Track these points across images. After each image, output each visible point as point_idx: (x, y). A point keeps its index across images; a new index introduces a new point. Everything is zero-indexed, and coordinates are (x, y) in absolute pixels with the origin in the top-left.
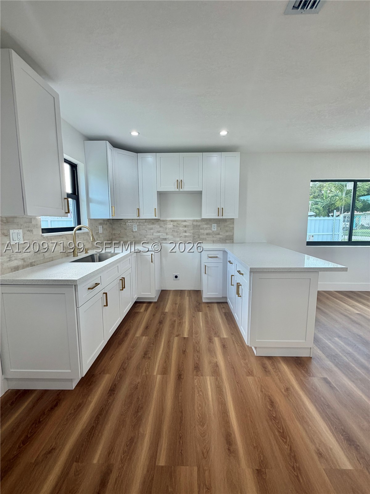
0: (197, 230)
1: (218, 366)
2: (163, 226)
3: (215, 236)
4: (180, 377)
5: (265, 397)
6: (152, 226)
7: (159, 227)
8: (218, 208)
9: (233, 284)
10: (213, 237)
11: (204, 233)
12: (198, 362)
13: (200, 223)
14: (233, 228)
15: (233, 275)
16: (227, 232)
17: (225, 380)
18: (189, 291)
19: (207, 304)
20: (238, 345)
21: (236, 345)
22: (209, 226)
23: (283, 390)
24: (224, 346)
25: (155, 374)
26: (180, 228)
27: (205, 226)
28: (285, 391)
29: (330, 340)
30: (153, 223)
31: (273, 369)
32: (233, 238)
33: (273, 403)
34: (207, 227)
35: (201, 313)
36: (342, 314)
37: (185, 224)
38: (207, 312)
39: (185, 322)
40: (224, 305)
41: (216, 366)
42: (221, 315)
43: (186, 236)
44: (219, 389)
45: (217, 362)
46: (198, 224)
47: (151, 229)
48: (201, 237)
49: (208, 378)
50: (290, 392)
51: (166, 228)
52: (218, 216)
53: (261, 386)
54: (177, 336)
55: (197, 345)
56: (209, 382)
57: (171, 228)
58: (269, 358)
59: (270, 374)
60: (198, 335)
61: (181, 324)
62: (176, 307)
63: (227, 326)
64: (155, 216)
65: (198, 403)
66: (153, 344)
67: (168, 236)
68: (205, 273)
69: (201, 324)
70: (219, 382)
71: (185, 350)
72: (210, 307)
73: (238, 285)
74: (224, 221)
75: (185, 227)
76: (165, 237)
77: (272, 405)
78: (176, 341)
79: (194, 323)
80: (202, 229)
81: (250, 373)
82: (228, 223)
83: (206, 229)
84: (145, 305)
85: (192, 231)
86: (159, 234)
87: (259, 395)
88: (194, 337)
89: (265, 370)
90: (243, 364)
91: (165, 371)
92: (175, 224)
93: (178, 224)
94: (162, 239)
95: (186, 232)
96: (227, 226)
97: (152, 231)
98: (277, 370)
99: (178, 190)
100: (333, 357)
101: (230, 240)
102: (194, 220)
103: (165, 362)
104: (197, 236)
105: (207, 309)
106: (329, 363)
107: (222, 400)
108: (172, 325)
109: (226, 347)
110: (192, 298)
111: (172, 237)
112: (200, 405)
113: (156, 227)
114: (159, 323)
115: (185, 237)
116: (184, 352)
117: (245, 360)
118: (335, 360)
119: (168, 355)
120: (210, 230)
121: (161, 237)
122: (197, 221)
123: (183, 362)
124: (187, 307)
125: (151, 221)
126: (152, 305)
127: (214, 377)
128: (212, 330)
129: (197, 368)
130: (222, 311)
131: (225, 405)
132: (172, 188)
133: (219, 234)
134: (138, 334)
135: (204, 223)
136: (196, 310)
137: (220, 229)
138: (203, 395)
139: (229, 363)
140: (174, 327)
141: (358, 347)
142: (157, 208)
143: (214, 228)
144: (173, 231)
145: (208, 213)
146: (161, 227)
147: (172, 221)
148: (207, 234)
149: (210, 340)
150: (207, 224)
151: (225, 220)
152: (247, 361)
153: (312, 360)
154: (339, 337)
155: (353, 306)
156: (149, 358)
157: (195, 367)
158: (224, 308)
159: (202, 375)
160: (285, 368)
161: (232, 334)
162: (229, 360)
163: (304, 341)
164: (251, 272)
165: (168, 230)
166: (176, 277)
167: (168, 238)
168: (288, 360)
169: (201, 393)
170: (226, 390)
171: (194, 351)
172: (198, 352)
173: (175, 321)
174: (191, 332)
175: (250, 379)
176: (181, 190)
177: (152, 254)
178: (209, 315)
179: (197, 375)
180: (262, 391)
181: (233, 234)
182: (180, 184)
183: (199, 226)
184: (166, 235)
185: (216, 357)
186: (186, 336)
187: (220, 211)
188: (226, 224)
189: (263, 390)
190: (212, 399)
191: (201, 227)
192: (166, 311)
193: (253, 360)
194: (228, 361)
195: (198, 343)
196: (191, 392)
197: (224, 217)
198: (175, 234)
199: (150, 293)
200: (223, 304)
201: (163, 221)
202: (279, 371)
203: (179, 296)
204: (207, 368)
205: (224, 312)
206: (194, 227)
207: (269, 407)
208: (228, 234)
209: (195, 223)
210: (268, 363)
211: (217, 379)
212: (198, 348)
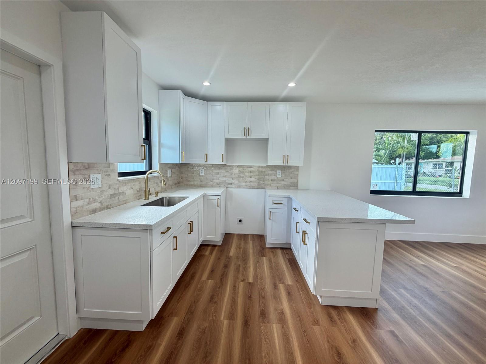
0: (262, 176)
1: (283, 313)
2: (229, 171)
3: (279, 183)
4: (246, 323)
5: (332, 348)
6: (218, 171)
7: (225, 171)
8: (284, 156)
9: (298, 231)
10: (278, 183)
11: (269, 179)
12: (263, 308)
13: (265, 169)
14: (298, 175)
15: (299, 223)
16: (291, 179)
17: (291, 329)
18: (253, 235)
19: (270, 250)
20: (303, 293)
21: (301, 293)
22: (274, 172)
23: (350, 342)
24: (289, 294)
25: (222, 319)
26: (245, 174)
27: (271, 172)
28: (352, 343)
29: (396, 291)
30: (219, 168)
31: (339, 319)
32: (297, 184)
33: (340, 354)
34: (272, 173)
35: (265, 258)
36: (407, 264)
37: (250, 169)
38: (271, 257)
39: (250, 267)
40: (288, 251)
41: (282, 313)
42: (285, 260)
43: (251, 181)
44: (286, 338)
45: (282, 309)
46: (264, 170)
47: (218, 173)
48: (266, 182)
49: (274, 326)
50: (357, 344)
51: (232, 174)
52: (284, 163)
53: (328, 336)
54: (243, 281)
55: (262, 291)
56: (275, 329)
57: (237, 173)
58: (335, 307)
59: (336, 324)
60: (263, 280)
61: (246, 269)
62: (240, 252)
63: (292, 272)
64: (222, 162)
65: (265, 350)
66: (219, 288)
67: (233, 181)
68: (270, 219)
69: (266, 269)
70: (285, 330)
71: (251, 296)
72: (273, 253)
73: (304, 233)
74: (288, 168)
75: (251, 172)
76: (231, 182)
77: (339, 357)
78: (241, 286)
79: (259, 269)
80: (268, 175)
81: (316, 322)
82: (293, 170)
83: (271, 175)
84: (210, 248)
85: (257, 177)
86: (225, 179)
87: (326, 346)
88: (259, 283)
89: (331, 320)
90: (309, 313)
91: (231, 316)
92: (241, 169)
93: (243, 169)
94: (228, 184)
95: (251, 177)
96: (291, 173)
97: (218, 176)
98: (344, 320)
99: (245, 137)
100: (401, 310)
101: (295, 186)
102: (260, 166)
103: (232, 307)
104: (262, 182)
105: (271, 254)
106: (395, 316)
107: (289, 349)
108: (237, 270)
109: (291, 294)
110: (255, 242)
111: (238, 182)
112: (267, 352)
113: (223, 171)
114: (223, 267)
115: (250, 183)
116: (250, 297)
117: (311, 308)
118: (401, 312)
119: (234, 300)
120: (275, 177)
121: (226, 182)
122: (262, 167)
123: (249, 308)
124: (251, 251)
125: (217, 166)
126: (217, 248)
127: (280, 325)
128: (276, 276)
129: (263, 315)
130: (286, 257)
131: (292, 353)
132: (239, 135)
133: (283, 181)
134: (204, 277)
135: (269, 169)
136: (260, 255)
137: (285, 176)
138: (270, 343)
139: (294, 310)
140: (239, 272)
141: (424, 300)
142: (224, 154)
143: (279, 174)
144: (238, 176)
145: (274, 159)
146: (227, 172)
147: (238, 166)
148: (272, 180)
149: (275, 287)
150: (272, 170)
151: (290, 167)
152: (312, 309)
153: (378, 312)
154: (405, 288)
155: (418, 257)
156: (216, 302)
157: (261, 314)
158: (287, 254)
159: (268, 322)
160: (351, 319)
161: (297, 281)
162: (294, 307)
163: (370, 292)
164: (318, 221)
165: (233, 175)
166: (240, 221)
167: (233, 183)
168: (353, 310)
169: (267, 341)
170: (292, 339)
171: (260, 297)
172: (264, 298)
173: (239, 266)
174: (256, 277)
175: (316, 328)
176: (248, 137)
177: (218, 199)
178: (273, 260)
179: (263, 322)
180: (329, 342)
181: (298, 181)
182: (247, 131)
183: (264, 172)
184: (231, 179)
185: (281, 304)
186: (251, 281)
187: (286, 158)
188: (291, 171)
189: (330, 340)
190: (279, 348)
191: (266, 173)
192: (230, 255)
193: (318, 309)
194: (293, 308)
195: (263, 289)
196: (258, 339)
197: (289, 165)
198: (241, 179)
199: (215, 236)
200: (287, 249)
201: (229, 166)
202: (345, 321)
203: (242, 240)
204: (273, 315)
205: (288, 258)
206: (260, 173)
207: (336, 359)
208: (292, 180)
209: (260, 169)
210: (334, 313)
211: (283, 327)
212: (263, 294)
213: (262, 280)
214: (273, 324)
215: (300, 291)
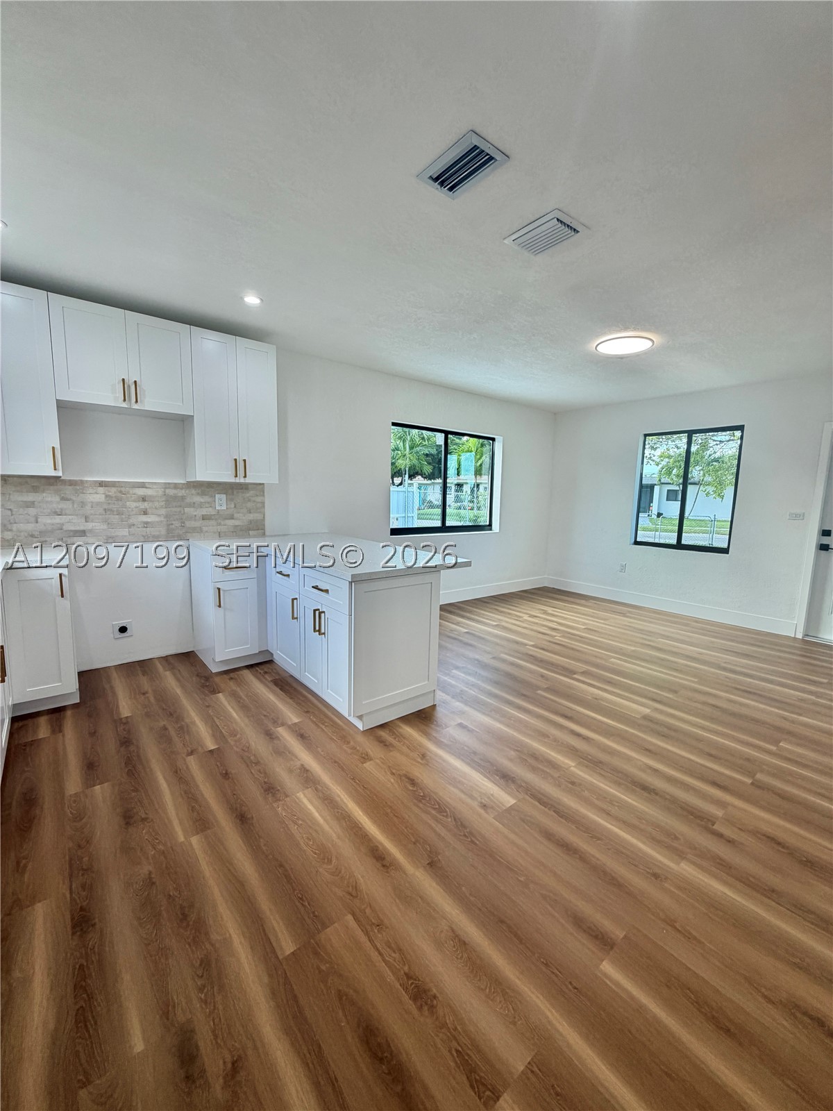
0: (178, 509)
1: (307, 770)
2: (74, 498)
4: (242, 819)
5: (400, 779)
6: (30, 497)
7: (57, 499)
8: (236, 460)
9: (295, 616)
10: (220, 524)
11: (195, 516)
12: (266, 780)
13: (183, 491)
14: (263, 503)
15: (296, 599)
16: (250, 513)
17: (330, 786)
18: (166, 659)
19: (225, 676)
20: (326, 726)
21: (323, 727)
22: (206, 499)
23: (419, 760)
24: (302, 737)
25: (181, 838)
26: (128, 503)
27: (198, 499)
28: (422, 759)
29: (449, 675)
30: (35, 489)
31: (395, 738)
32: (264, 525)
33: (414, 780)
34: (202, 500)
35: (220, 695)
36: (449, 637)
37: (141, 492)
38: (234, 688)
39: (194, 723)
40: (266, 668)
41: (304, 770)
42: (268, 687)
43: (147, 523)
44: (328, 801)
45: (302, 765)
46: (181, 493)
47: (31, 504)
48: (188, 524)
49: (301, 795)
50: (428, 758)
51: (83, 504)
52: (236, 476)
53: (389, 767)
54: (191, 753)
55: (246, 754)
56: (306, 801)
57: (98, 504)
58: (382, 726)
59: (393, 746)
60: (239, 736)
61: (184, 729)
62: (149, 700)
63: (291, 701)
64: (55, 469)
65: (303, 837)
66: (136, 790)
67: (90, 526)
68: (220, 606)
69: (235, 715)
70: (322, 792)
71: (226, 771)
72: (236, 679)
73: (318, 613)
74: (242, 489)
75: (144, 499)
76: (82, 528)
77: (413, 784)
78: (193, 765)
79: (218, 718)
80: (193, 505)
81: (366, 758)
82: (252, 493)
83: (201, 505)
84: (43, 720)
85: (163, 511)
86: (58, 520)
87: (392, 780)
88: (232, 743)
89: (386, 745)
90: (349, 751)
91: (202, 823)
92: (113, 491)
93: (121, 492)
94: (72, 533)
95: (145, 513)
96: (249, 500)
97: (32, 511)
98: (400, 737)
99: (124, 405)
100: (459, 696)
101: (258, 530)
102: (169, 483)
103: (193, 809)
104: (177, 524)
105: (231, 683)
106: (458, 705)
107: (341, 813)
108: (163, 737)
109: (307, 735)
110: (179, 670)
111: (105, 527)
112: (308, 838)
113: (50, 498)
114: (121, 747)
115: (145, 527)
116: (226, 775)
117: (348, 743)
118: (462, 698)
119: (190, 796)
120: (210, 509)
121: (65, 528)
122: (176, 486)
123: (235, 793)
124: (179, 691)
125: (27, 482)
127: (310, 789)
128: (263, 717)
129: (271, 789)
130: (266, 679)
131: (349, 816)
132: (109, 397)
133: (232, 517)
135: (193, 491)
136: (207, 692)
137: (235, 507)
138: (307, 823)
139: (324, 757)
140: (169, 741)
141: (480, 674)
142: (57, 446)
143: (221, 502)
144: (105, 510)
145: (210, 468)
146: (63, 499)
147: (101, 484)
148: (204, 518)
149: (270, 736)
150: (203, 494)
152: (352, 743)
153: (438, 708)
154: (457, 668)
155: (457, 624)
156: (143, 820)
157: (265, 791)
158: (266, 673)
159: (286, 796)
160: (408, 730)
161: (307, 712)
162: (322, 753)
163: (426, 682)
164: (351, 583)
165: (88, 507)
166: (123, 630)
167: (91, 531)
168: (405, 719)
169: (300, 822)
170: (340, 797)
171: (248, 766)
172: (257, 763)
173: (165, 729)
174: (217, 734)
175: (368, 765)
176: (135, 407)
177: (61, 575)
178: (241, 694)
179: (278, 800)
180: (393, 774)
181: (264, 517)
183: (183, 498)
184: (83, 520)
185: (297, 758)
186: (211, 746)
187: (239, 466)
188: (248, 495)
189: (394, 771)
190: (325, 820)
191: (188, 500)
192: (124, 716)
193: (360, 739)
194: (321, 755)
195: (247, 749)
196: (282, 830)
197: (248, 480)
198: (115, 519)
199: (61, 681)
200: (263, 665)
201: (72, 483)
202: (404, 738)
203: (141, 675)
204: (288, 781)
205: (272, 681)
206: (169, 500)
207: (411, 788)
208: (251, 517)
209: (171, 492)
210: (383, 734)
211: (316, 789)
212: (252, 758)
213: (235, 736)
214: (298, 794)
215: (321, 726)
